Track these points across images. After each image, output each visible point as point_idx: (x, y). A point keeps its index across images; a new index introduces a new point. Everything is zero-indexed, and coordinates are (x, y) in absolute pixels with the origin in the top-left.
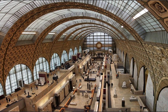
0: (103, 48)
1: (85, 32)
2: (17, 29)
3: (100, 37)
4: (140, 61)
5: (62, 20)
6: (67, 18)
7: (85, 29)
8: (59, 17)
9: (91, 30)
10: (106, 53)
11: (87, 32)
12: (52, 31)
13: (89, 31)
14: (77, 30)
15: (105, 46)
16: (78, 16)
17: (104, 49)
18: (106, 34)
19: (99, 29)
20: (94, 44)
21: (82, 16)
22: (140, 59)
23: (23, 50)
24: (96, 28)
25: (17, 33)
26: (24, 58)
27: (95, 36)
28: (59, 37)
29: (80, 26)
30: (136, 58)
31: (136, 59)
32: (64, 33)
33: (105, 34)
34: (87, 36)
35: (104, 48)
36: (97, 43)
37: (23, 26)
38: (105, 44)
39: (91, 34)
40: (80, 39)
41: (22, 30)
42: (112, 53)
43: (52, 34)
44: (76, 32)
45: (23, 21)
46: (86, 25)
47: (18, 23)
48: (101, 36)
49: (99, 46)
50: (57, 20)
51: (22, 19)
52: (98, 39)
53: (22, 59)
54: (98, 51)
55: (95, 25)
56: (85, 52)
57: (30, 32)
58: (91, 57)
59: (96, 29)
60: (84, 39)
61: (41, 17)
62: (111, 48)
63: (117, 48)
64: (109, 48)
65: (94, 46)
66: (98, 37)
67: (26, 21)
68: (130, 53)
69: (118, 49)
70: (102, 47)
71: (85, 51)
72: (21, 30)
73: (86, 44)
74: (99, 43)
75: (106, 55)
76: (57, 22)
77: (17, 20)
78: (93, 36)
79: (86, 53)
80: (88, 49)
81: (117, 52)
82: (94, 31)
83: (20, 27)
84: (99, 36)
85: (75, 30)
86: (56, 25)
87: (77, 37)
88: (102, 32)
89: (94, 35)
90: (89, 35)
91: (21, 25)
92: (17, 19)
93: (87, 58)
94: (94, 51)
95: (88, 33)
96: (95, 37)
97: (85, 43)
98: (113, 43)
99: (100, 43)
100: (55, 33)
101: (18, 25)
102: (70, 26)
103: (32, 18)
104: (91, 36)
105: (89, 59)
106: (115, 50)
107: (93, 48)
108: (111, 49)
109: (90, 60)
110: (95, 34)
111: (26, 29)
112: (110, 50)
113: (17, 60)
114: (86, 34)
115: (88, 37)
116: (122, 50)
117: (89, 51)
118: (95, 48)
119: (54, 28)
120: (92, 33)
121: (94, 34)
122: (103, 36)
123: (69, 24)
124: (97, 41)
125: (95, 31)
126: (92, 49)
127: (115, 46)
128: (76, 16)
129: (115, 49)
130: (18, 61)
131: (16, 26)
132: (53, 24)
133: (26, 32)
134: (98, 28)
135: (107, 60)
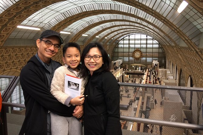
0: (144, 59)
1: (116, 33)
2: (10, 20)
3: (139, 42)
4: (200, 81)
5: (81, 13)
6: (89, 11)
7: (116, 28)
8: (77, 8)
9: (126, 30)
10: (148, 66)
11: (120, 33)
12: (66, 29)
13: (123, 32)
14: (104, 30)
15: (146, 55)
16: (103, 9)
17: (146, 61)
18: (149, 37)
19: (137, 29)
20: (129, 52)
21: (110, 9)
22: (200, 78)
23: (16, 55)
24: (133, 27)
25: (8, 25)
26: (17, 67)
27: (132, 40)
28: (76, 38)
29: (108, 25)
30: (195, 76)
31: (194, 78)
32: (84, 34)
33: (147, 37)
34: (120, 39)
35: (146, 59)
36: (134, 51)
37: (20, 16)
38: (146, 52)
39: (125, 36)
40: (108, 44)
41: (18, 21)
42: (158, 67)
43: (66, 34)
44: (102, 33)
45: (21, 8)
46: (118, 23)
47: (11, 10)
48: (141, 39)
49: (137, 55)
50: (74, 13)
51: (19, 5)
52: (136, 45)
53: (12, 68)
54: (135, 63)
55: (131, 24)
56: (115, 64)
57: (31, 26)
58: (124, 72)
59: (133, 30)
60: (114, 44)
61: (50, 6)
62: (157, 59)
63: (167, 59)
64: (153, 58)
65: (129, 55)
66: (137, 42)
67: (25, 8)
68: (185, 68)
69: (168, 62)
70: (142, 57)
71: (115, 62)
72: (16, 22)
73: (118, 52)
74: (137, 50)
75: (147, 70)
76: (74, 16)
77: (10, 6)
78: (129, 40)
79: (117, 65)
80: (120, 60)
81: (167, 66)
82: (129, 32)
83: (15, 16)
84: (138, 40)
85: (101, 29)
86: (72, 20)
87: (103, 40)
88: (143, 34)
89: (130, 38)
90: (122, 37)
91: (17, 13)
92: (12, 4)
93: (117, 72)
94: (129, 63)
95: (121, 35)
96: (131, 42)
97: (116, 50)
98: (161, 51)
99: (139, 50)
100: (71, 32)
101: (12, 14)
102: (93, 23)
103: (36, 6)
104: (126, 40)
105: (122, 74)
106: (163, 62)
107: (129, 59)
108: (157, 61)
109: (123, 76)
110: (132, 37)
111: (25, 22)
112: (155, 62)
113: (4, 70)
114: (118, 36)
115: (121, 41)
116: (174, 63)
117: (121, 62)
118: (131, 58)
119: (69, 25)
120: (127, 35)
121: (130, 36)
122: (144, 39)
123: (91, 21)
124: (135, 48)
125: (132, 32)
126: (126, 59)
127: (163, 56)
128: (101, 9)
129: (163, 60)
130: (5, 72)
131: (9, 14)
132: (68, 18)
133: (25, 25)
134: (135, 27)
135: (148, 78)
